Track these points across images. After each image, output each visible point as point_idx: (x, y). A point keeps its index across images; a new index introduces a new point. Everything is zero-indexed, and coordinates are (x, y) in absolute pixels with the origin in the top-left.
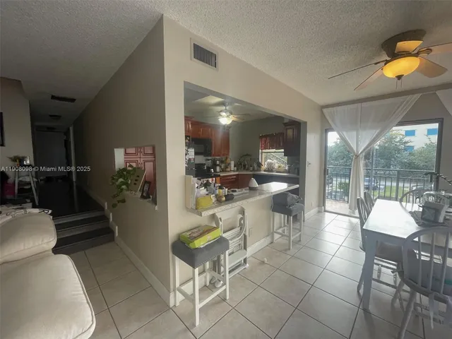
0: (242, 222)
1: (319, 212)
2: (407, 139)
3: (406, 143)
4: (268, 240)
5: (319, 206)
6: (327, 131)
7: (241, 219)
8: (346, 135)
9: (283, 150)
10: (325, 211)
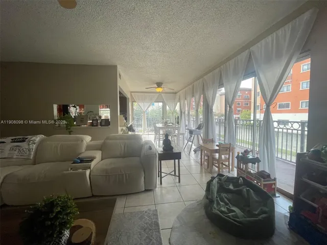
6: (133, 102)
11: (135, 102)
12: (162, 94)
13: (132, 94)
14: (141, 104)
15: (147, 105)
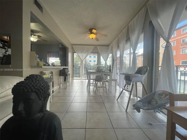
0: (52, 77)
1: (72, 80)
2: (90, 63)
3: (90, 64)
4: (59, 87)
5: (72, 78)
6: (74, 53)
7: (51, 76)
8: (79, 54)
9: (59, 58)
10: (74, 79)
11: (75, 53)
12: (98, 47)
13: (73, 46)
14: (80, 55)
15: (84, 55)
